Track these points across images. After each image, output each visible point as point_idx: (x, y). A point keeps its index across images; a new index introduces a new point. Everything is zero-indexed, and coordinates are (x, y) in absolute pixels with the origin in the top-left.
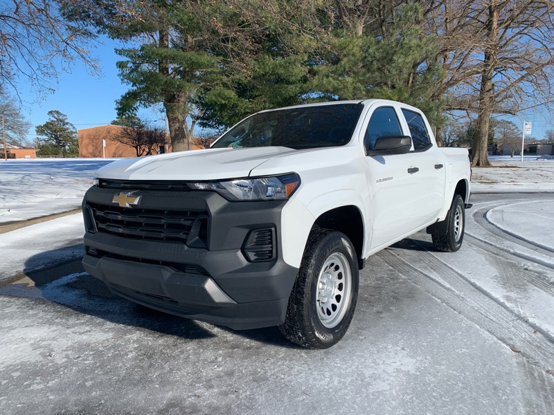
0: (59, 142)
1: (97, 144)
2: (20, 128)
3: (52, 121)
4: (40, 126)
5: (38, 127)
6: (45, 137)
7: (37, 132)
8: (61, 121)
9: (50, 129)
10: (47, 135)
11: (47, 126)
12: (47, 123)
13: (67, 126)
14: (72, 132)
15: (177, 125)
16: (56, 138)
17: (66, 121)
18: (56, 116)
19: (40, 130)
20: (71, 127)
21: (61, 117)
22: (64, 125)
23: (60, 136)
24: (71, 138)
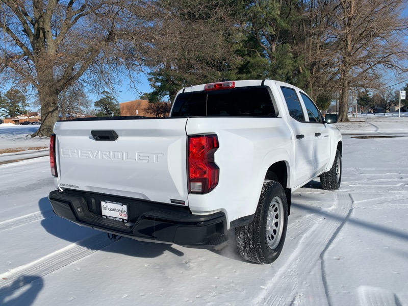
0: (108, 111)
1: (132, 112)
2: (86, 104)
3: (104, 98)
4: (97, 102)
5: (95, 102)
6: (99, 109)
7: (95, 105)
8: (109, 97)
9: (103, 103)
10: (101, 107)
11: (101, 101)
12: (101, 99)
13: (113, 101)
14: (116, 105)
16: (106, 109)
17: (112, 98)
18: (106, 94)
19: (97, 104)
20: (115, 102)
21: (109, 95)
22: (111, 100)
23: (109, 107)
24: (115, 109)
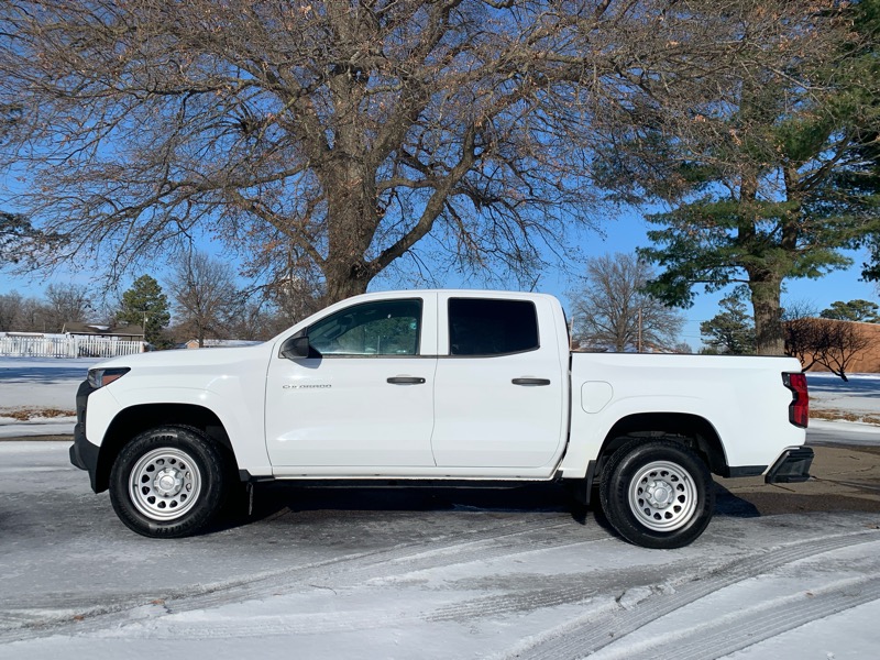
0: (732, 345)
3: (724, 314)
4: (707, 322)
5: (703, 324)
6: (713, 338)
7: (702, 330)
8: (737, 313)
9: (721, 326)
10: (715, 334)
11: (716, 321)
12: (717, 317)
13: (746, 321)
15: (767, 317)
16: (729, 339)
17: (745, 313)
18: (730, 305)
19: (707, 328)
21: (737, 308)
22: (741, 319)
23: (735, 335)
